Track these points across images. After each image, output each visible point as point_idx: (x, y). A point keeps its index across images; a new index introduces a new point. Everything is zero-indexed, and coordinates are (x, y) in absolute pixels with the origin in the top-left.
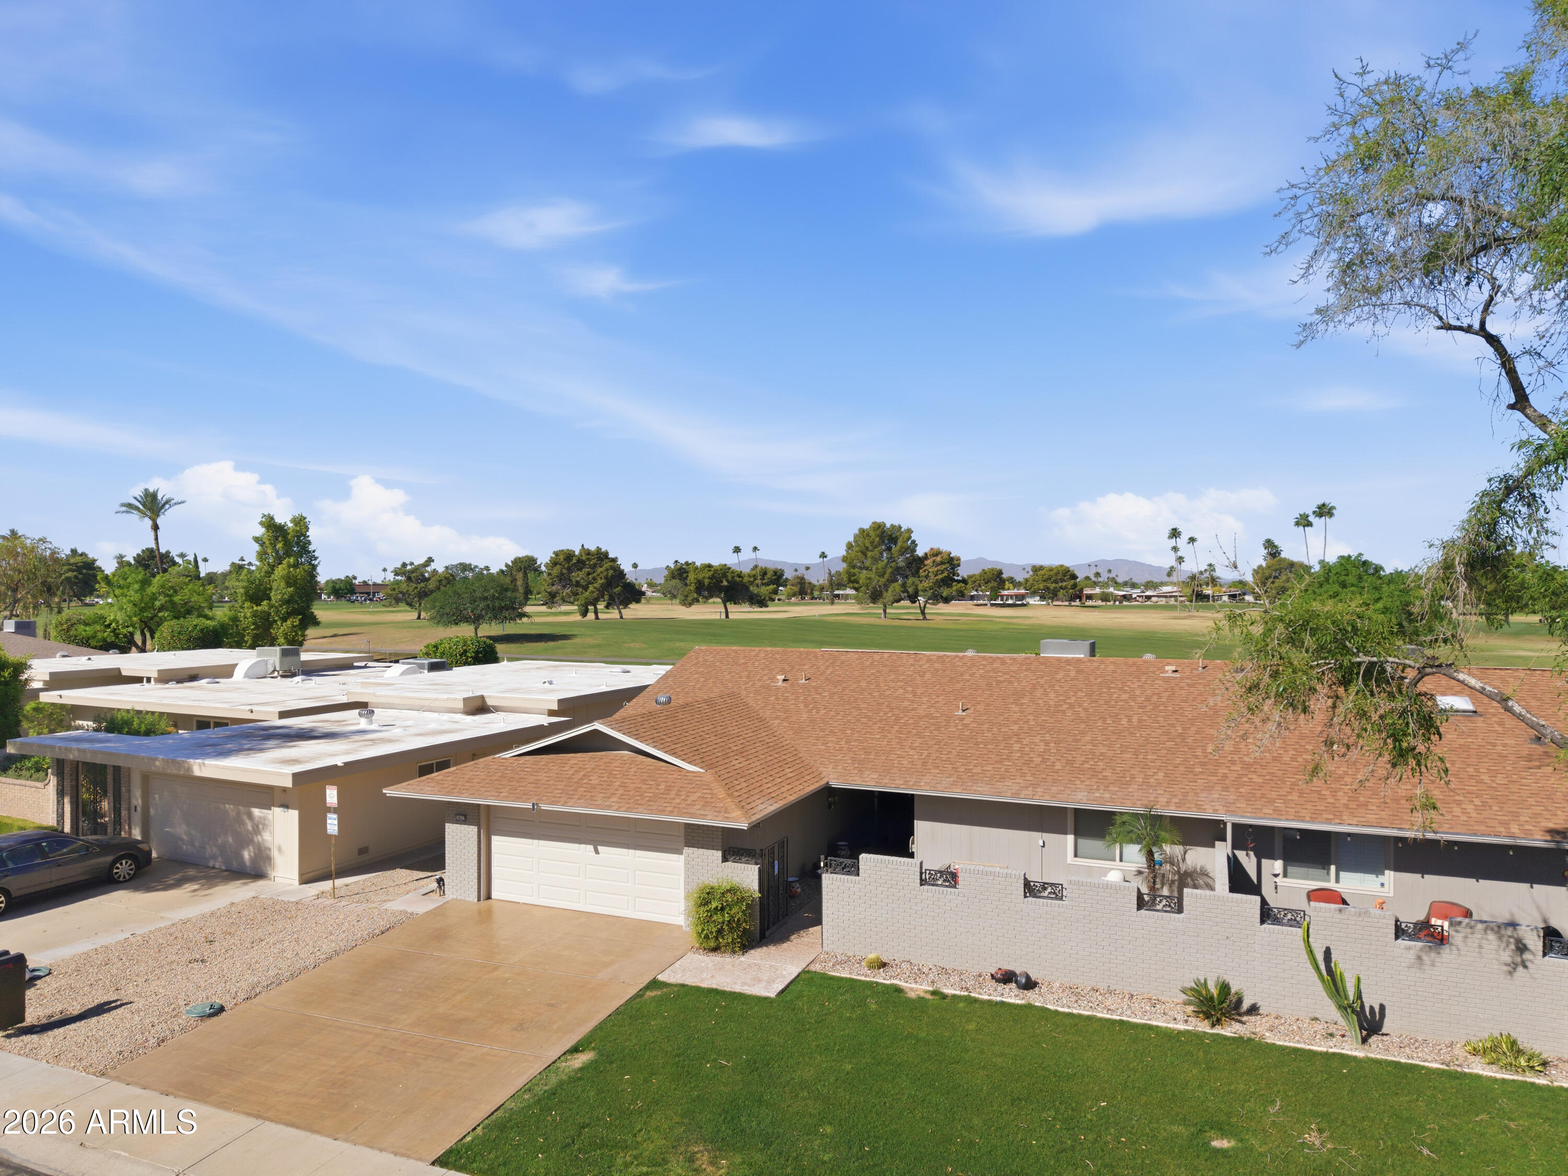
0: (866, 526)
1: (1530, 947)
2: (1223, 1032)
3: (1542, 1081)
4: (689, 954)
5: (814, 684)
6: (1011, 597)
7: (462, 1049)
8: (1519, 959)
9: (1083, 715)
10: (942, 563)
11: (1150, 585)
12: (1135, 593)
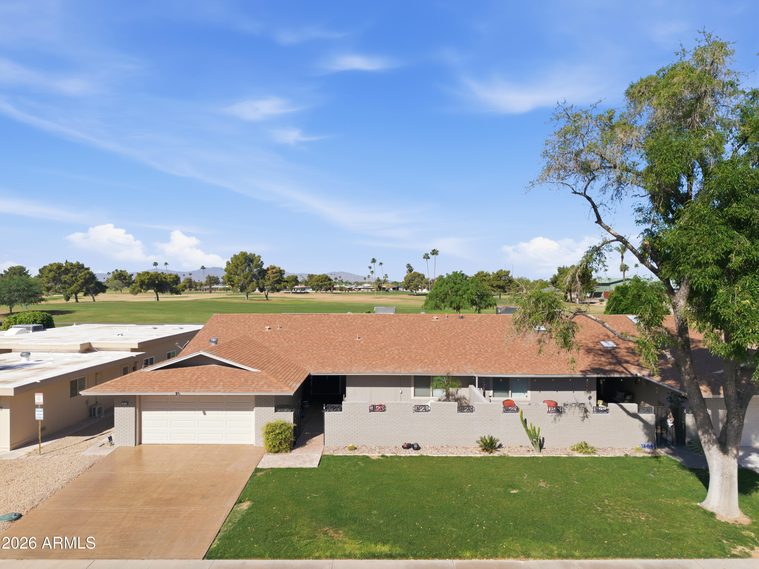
0: (237, 254)
1: (589, 410)
2: (494, 455)
3: (596, 456)
4: (264, 455)
5: (285, 330)
6: (299, 289)
7: (180, 511)
8: (585, 415)
9: (408, 337)
10: (276, 273)
11: (358, 284)
12: (353, 287)
